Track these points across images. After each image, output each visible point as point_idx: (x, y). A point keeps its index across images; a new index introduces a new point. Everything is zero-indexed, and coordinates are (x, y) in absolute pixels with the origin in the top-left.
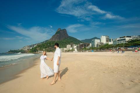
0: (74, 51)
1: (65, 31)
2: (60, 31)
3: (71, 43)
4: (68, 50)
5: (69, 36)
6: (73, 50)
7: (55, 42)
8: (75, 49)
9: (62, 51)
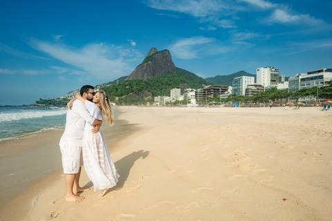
0: (188, 105)
1: (166, 55)
2: (154, 54)
3: (181, 85)
4: (174, 101)
5: (177, 68)
6: (185, 102)
7: (142, 81)
8: (192, 100)
9: (158, 103)
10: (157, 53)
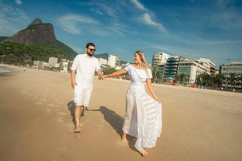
0: (61, 71)
1: (49, 28)
3: (59, 55)
4: (51, 66)
5: (58, 41)
6: (60, 69)
7: (23, 45)
8: (64, 68)
9: (37, 67)
10: (42, 24)
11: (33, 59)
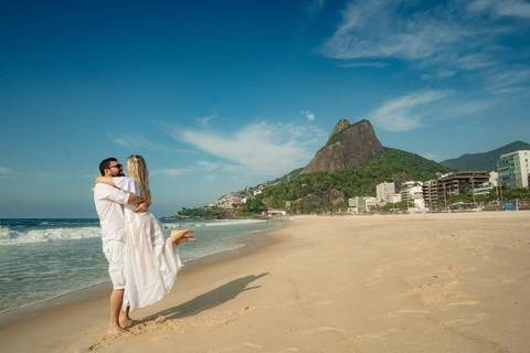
0: (410, 209)
1: (364, 128)
2: (345, 129)
3: (395, 176)
4: (384, 204)
5: (387, 149)
6: (405, 205)
7: (326, 173)
8: (416, 201)
9: (356, 209)
10: (350, 126)
11: (347, 196)
